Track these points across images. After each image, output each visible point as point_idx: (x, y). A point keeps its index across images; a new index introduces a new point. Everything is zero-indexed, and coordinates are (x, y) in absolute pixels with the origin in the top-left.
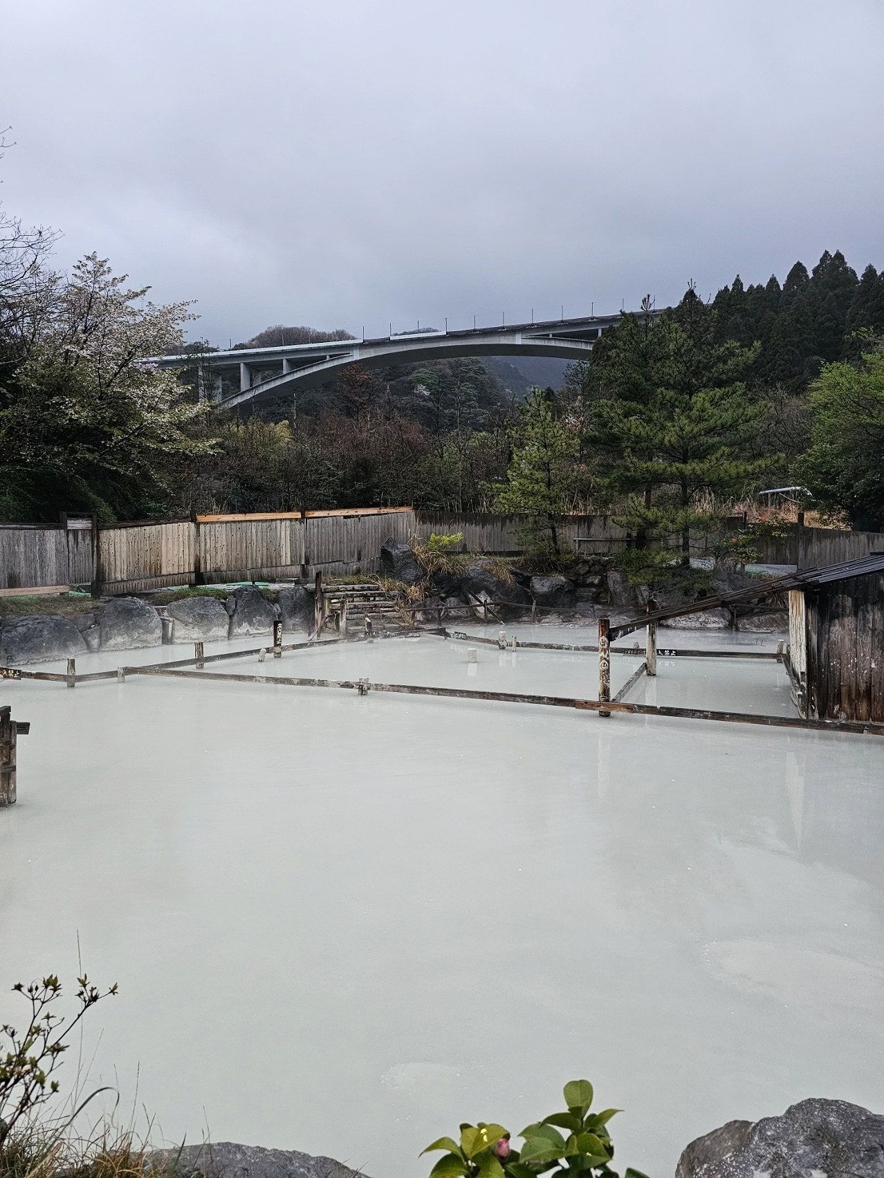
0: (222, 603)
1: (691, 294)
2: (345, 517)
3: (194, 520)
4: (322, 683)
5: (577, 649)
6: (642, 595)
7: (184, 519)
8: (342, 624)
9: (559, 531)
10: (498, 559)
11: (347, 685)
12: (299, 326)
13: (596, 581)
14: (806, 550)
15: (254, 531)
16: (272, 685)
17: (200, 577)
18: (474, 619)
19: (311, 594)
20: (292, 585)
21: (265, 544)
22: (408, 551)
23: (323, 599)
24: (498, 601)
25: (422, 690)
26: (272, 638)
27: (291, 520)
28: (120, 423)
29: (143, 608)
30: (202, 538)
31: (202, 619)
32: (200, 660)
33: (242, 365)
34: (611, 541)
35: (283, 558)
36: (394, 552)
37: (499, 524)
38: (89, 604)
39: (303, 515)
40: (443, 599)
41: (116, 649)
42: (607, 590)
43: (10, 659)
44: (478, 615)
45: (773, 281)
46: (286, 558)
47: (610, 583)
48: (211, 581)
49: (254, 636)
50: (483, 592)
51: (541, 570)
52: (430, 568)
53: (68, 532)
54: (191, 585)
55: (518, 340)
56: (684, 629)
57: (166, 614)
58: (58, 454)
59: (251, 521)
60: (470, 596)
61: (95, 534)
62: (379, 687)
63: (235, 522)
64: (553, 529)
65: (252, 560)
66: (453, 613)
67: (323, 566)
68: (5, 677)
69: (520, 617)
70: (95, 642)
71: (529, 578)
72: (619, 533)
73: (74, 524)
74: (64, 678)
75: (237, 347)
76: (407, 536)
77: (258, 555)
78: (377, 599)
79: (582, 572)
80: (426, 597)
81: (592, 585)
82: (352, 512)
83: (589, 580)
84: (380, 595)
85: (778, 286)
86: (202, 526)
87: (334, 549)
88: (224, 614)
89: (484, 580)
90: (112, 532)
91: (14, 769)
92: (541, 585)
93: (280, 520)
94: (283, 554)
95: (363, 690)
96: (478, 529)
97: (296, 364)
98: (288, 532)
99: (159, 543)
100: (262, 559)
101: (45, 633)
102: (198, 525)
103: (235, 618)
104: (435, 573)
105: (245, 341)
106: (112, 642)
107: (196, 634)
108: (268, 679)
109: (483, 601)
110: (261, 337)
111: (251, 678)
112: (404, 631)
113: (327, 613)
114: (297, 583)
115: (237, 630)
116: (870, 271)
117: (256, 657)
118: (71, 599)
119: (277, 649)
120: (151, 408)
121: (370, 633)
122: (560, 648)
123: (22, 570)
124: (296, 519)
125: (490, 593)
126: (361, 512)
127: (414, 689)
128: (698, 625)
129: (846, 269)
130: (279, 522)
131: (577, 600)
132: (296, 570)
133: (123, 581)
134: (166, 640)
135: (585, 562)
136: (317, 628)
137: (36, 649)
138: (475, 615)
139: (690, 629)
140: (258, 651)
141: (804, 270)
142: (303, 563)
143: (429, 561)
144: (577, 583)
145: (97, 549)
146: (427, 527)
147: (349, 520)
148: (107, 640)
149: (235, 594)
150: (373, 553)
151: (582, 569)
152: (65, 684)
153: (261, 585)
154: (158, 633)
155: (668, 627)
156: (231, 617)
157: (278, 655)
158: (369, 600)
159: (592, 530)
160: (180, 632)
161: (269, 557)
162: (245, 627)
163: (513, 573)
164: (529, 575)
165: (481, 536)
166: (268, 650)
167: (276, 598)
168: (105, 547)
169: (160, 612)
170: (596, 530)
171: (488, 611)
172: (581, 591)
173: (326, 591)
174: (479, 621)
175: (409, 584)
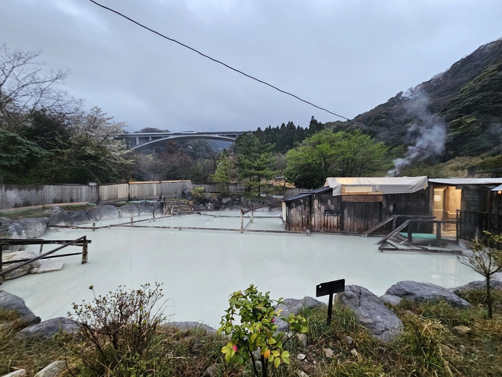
0: (137, 206)
1: (259, 128)
2: (172, 183)
3: (128, 183)
4: (169, 228)
5: (234, 217)
6: (249, 203)
7: (125, 183)
8: (172, 212)
9: (229, 187)
10: (213, 194)
11: (176, 228)
12: (155, 128)
14: (286, 192)
15: (146, 186)
16: (155, 229)
17: (130, 199)
18: (207, 210)
19: (162, 204)
20: (157, 201)
21: (149, 190)
22: (189, 192)
23: (166, 205)
24: (214, 205)
25: (196, 228)
26: (153, 216)
27: (156, 183)
28: (104, 155)
29: (113, 208)
30: (130, 188)
31: (131, 211)
32: (132, 222)
33: (137, 138)
34: (241, 189)
36: (186, 192)
37: (214, 185)
38: (96, 207)
39: (160, 182)
40: (199, 205)
41: (104, 220)
42: (241, 202)
43: (72, 223)
45: (278, 127)
46: (155, 194)
47: (242, 200)
48: (133, 200)
49: (146, 215)
51: (224, 197)
52: (195, 196)
53: (89, 186)
54: (127, 201)
55: (216, 136)
56: (259, 211)
57: (120, 209)
58: (84, 163)
59: (145, 183)
60: (206, 204)
61: (97, 187)
62: (184, 228)
63: (140, 184)
64: (227, 186)
65: (145, 194)
66: (202, 208)
67: (166, 196)
68: (73, 229)
69: (219, 209)
70: (98, 218)
71: (222, 199)
72: (244, 188)
73: (91, 184)
74: (92, 228)
75: (135, 132)
76: (189, 188)
77: (147, 193)
80: (194, 204)
81: (237, 200)
82: (174, 181)
84: (182, 204)
86: (130, 185)
87: (169, 191)
88: (137, 209)
89: (210, 199)
90: (103, 186)
91: (87, 253)
92: (224, 201)
94: (154, 192)
95: (180, 229)
96: (208, 186)
97: (154, 138)
98: (156, 187)
99: (118, 190)
101: (83, 215)
102: (129, 184)
103: (140, 210)
104: (197, 198)
105: (138, 131)
106: (103, 218)
107: (129, 215)
108: (154, 227)
109: (210, 205)
110: (143, 130)
111: (148, 227)
112: (189, 213)
113: (167, 209)
114: (158, 200)
115: (141, 214)
116: (299, 127)
117: (148, 221)
118: (90, 206)
119: (154, 219)
120: (114, 151)
121: (180, 214)
122: (230, 217)
123: (75, 197)
124: (158, 183)
125: (211, 203)
126: (176, 181)
127: (194, 228)
128: (263, 210)
129: (294, 126)
130: (153, 184)
131: (234, 204)
132: (158, 197)
133: (106, 200)
134: (120, 217)
135: (235, 195)
136: (164, 213)
137: (80, 220)
139: (261, 211)
140: (149, 219)
141: (284, 125)
142: (160, 195)
143: (195, 195)
144: (234, 200)
145: (98, 191)
146: (194, 185)
148: (102, 218)
149: (140, 204)
150: (180, 192)
151: (235, 197)
152: (92, 230)
153: (148, 201)
154: (118, 215)
156: (139, 210)
158: (179, 205)
160: (124, 214)
161: (150, 194)
162: (143, 213)
163: (217, 198)
165: (209, 188)
166: (152, 219)
167: (152, 205)
168: (100, 190)
169: (118, 209)
170: (238, 187)
171: (211, 207)
172: (234, 202)
173: (167, 203)
174: (209, 210)
175: (190, 201)
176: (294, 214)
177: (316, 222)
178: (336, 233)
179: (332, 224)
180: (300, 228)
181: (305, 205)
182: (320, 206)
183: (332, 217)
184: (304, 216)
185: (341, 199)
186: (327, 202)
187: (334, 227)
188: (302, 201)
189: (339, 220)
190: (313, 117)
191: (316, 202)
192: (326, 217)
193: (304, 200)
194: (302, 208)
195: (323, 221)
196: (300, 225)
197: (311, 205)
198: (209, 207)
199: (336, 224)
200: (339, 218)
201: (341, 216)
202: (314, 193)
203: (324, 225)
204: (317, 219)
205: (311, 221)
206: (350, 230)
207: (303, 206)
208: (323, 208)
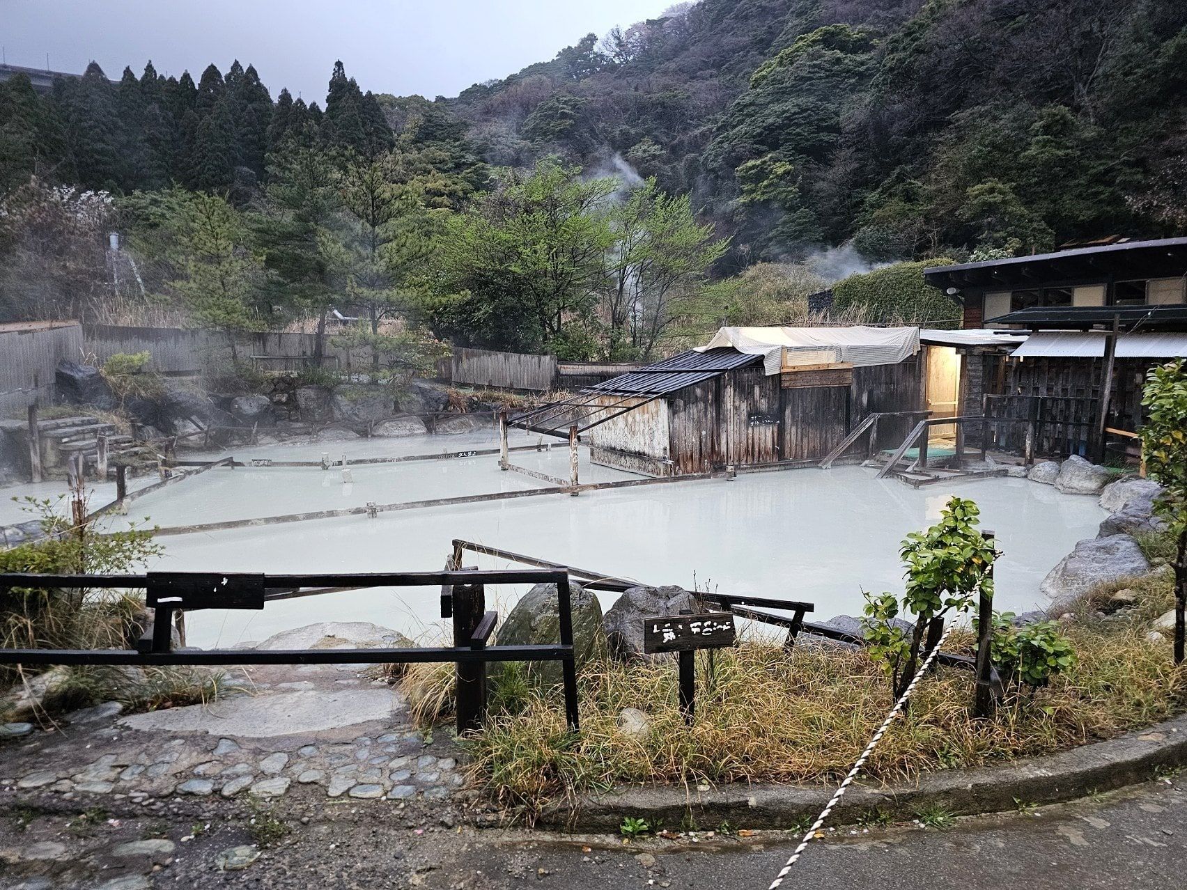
1: (94, 68)
2: (21, 332)
4: (331, 514)
5: (399, 460)
9: (238, 349)
11: (358, 511)
13: (284, 399)
14: (457, 367)
22: (94, 374)
37: (172, 341)
42: (297, 408)
44: (194, 445)
45: (186, 77)
47: (301, 400)
50: (194, 417)
51: (241, 390)
52: (123, 393)
56: (398, 437)
62: (390, 507)
64: (233, 347)
69: (231, 441)
71: (231, 400)
79: (268, 391)
81: (280, 403)
82: (25, 327)
83: (276, 398)
85: (193, 84)
87: (13, 374)
89: (195, 404)
92: (247, 406)
95: (373, 512)
104: (129, 398)
116: (285, 96)
122: (384, 461)
126: (34, 326)
128: (408, 433)
131: (279, 419)
139: (402, 436)
141: (218, 74)
143: (119, 385)
146: (97, 343)
147: (24, 336)
155: (380, 436)
159: (268, 349)
163: (207, 395)
164: (229, 396)
170: (272, 348)
176: (682, 429)
177: (731, 445)
178: (770, 466)
179: (763, 446)
180: (696, 463)
181: (706, 401)
182: (737, 403)
183: (762, 429)
184: (704, 433)
185: (780, 384)
186: (751, 393)
187: (766, 453)
188: (698, 391)
189: (776, 434)
190: (339, 64)
191: (730, 391)
192: (750, 429)
193: (703, 389)
194: (699, 412)
195: (745, 442)
196: (696, 456)
197: (718, 401)
199: (770, 445)
200: (776, 430)
201: (779, 426)
202: (725, 370)
203: (747, 451)
204: (732, 436)
205: (719, 445)
206: (795, 458)
207: (701, 405)
208: (744, 407)
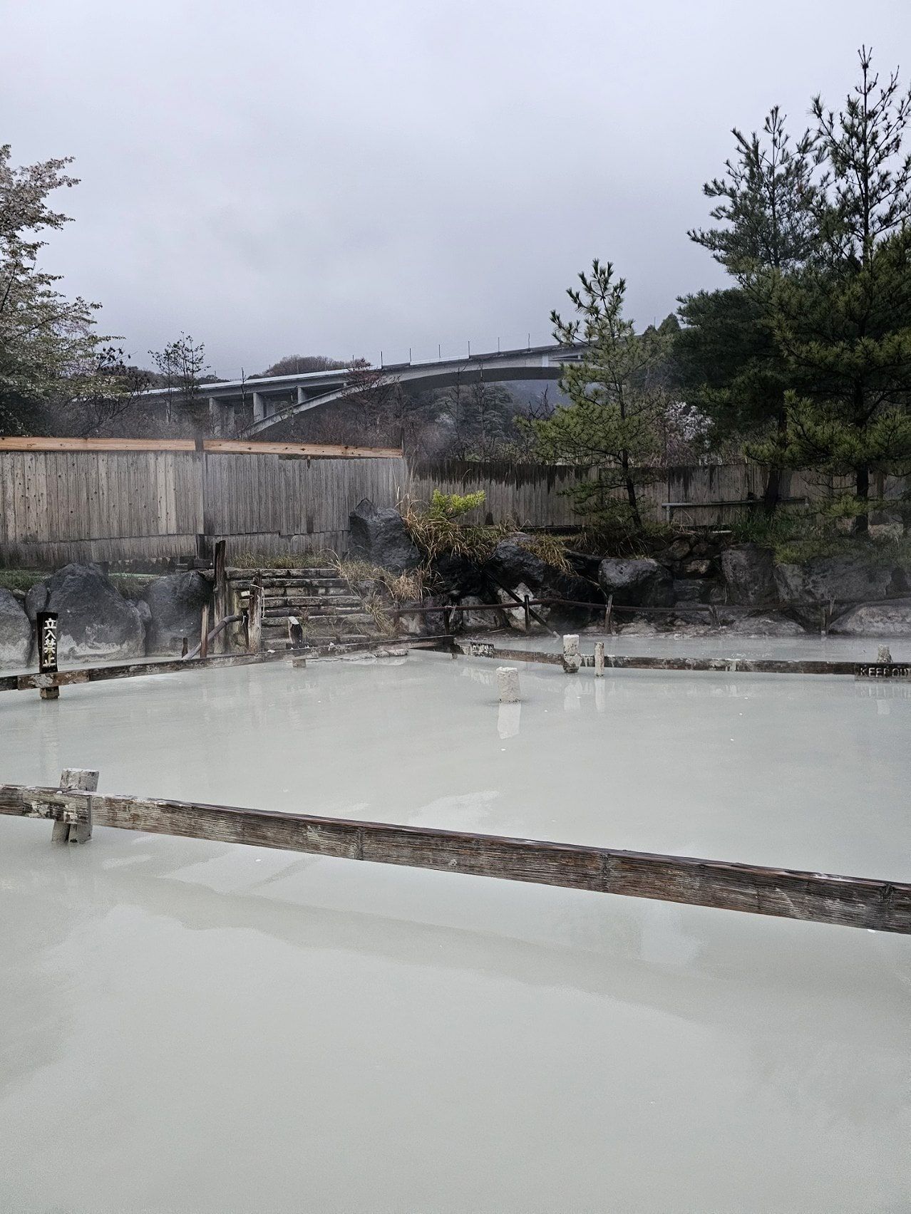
0: (17, 597)
2: (281, 456)
6: (787, 585)
8: (253, 633)
9: (639, 492)
10: (544, 538)
12: (316, 356)
13: (703, 569)
15: (103, 471)
18: (506, 627)
19: (209, 586)
21: (125, 495)
22: (395, 518)
23: (229, 590)
24: (548, 599)
27: (176, 453)
33: (255, 395)
34: (722, 505)
35: (163, 523)
36: (371, 520)
37: (544, 483)
39: (200, 446)
40: (456, 600)
42: (722, 582)
44: (514, 623)
46: (168, 519)
47: (728, 569)
50: (522, 585)
52: (431, 548)
55: (545, 362)
56: (882, 636)
59: (96, 452)
60: (500, 592)
63: (64, 452)
64: (630, 488)
65: (101, 522)
66: (472, 621)
67: (240, 538)
69: (585, 626)
71: (596, 565)
72: (734, 493)
75: (250, 378)
76: (395, 497)
78: (332, 591)
79: (679, 555)
80: (426, 594)
81: (695, 574)
82: (295, 449)
83: (692, 567)
84: (339, 585)
87: (263, 511)
88: (16, 618)
89: (522, 564)
92: (616, 572)
93: (155, 452)
94: (162, 513)
96: (510, 489)
97: (311, 393)
98: (171, 475)
100: (120, 522)
104: (441, 555)
105: (260, 372)
109: (523, 599)
110: (276, 367)
113: (236, 616)
119: (44, 679)
124: (187, 453)
125: (533, 585)
126: (311, 450)
130: (152, 456)
131: (675, 599)
132: (189, 543)
135: (684, 539)
136: (201, 642)
138: (509, 625)
142: (201, 530)
143: (430, 536)
144: (675, 571)
146: (428, 483)
147: (289, 462)
149: (48, 580)
150: (332, 517)
151: (679, 550)
156: (33, 623)
157: (51, 694)
158: (316, 593)
159: (692, 492)
161: (134, 519)
163: (567, 556)
164: (597, 558)
165: (516, 501)
170: (699, 491)
171: (531, 615)
172: (679, 585)
173: (233, 577)
174: (516, 633)
175: (397, 571)
198: (519, 613)
